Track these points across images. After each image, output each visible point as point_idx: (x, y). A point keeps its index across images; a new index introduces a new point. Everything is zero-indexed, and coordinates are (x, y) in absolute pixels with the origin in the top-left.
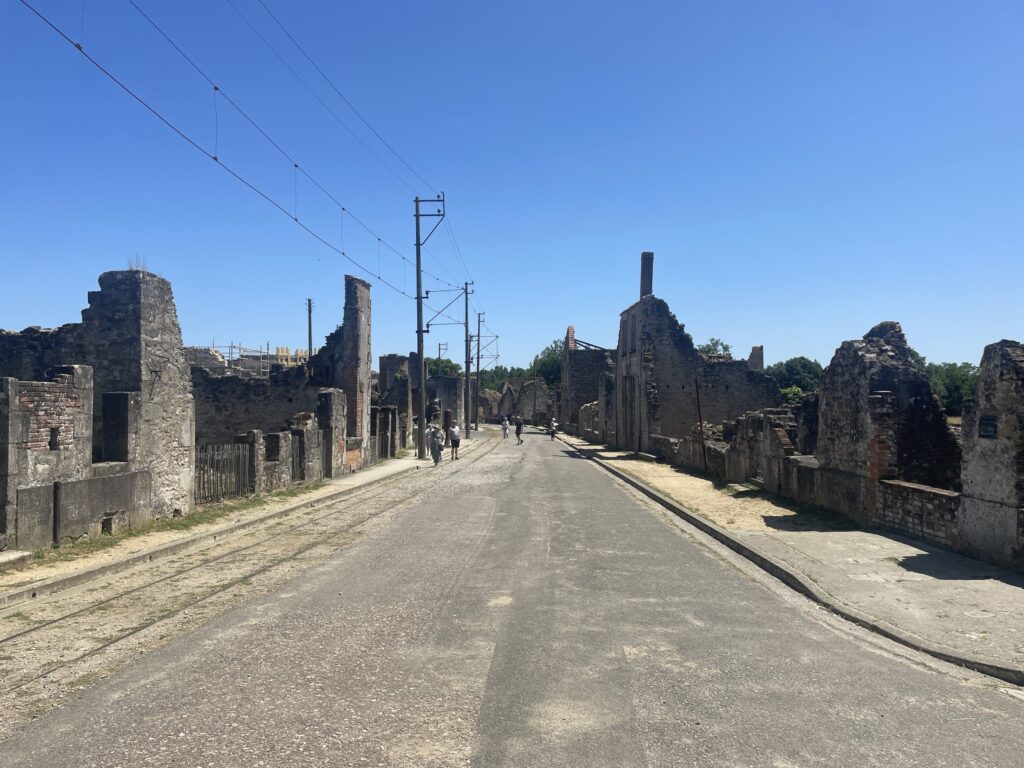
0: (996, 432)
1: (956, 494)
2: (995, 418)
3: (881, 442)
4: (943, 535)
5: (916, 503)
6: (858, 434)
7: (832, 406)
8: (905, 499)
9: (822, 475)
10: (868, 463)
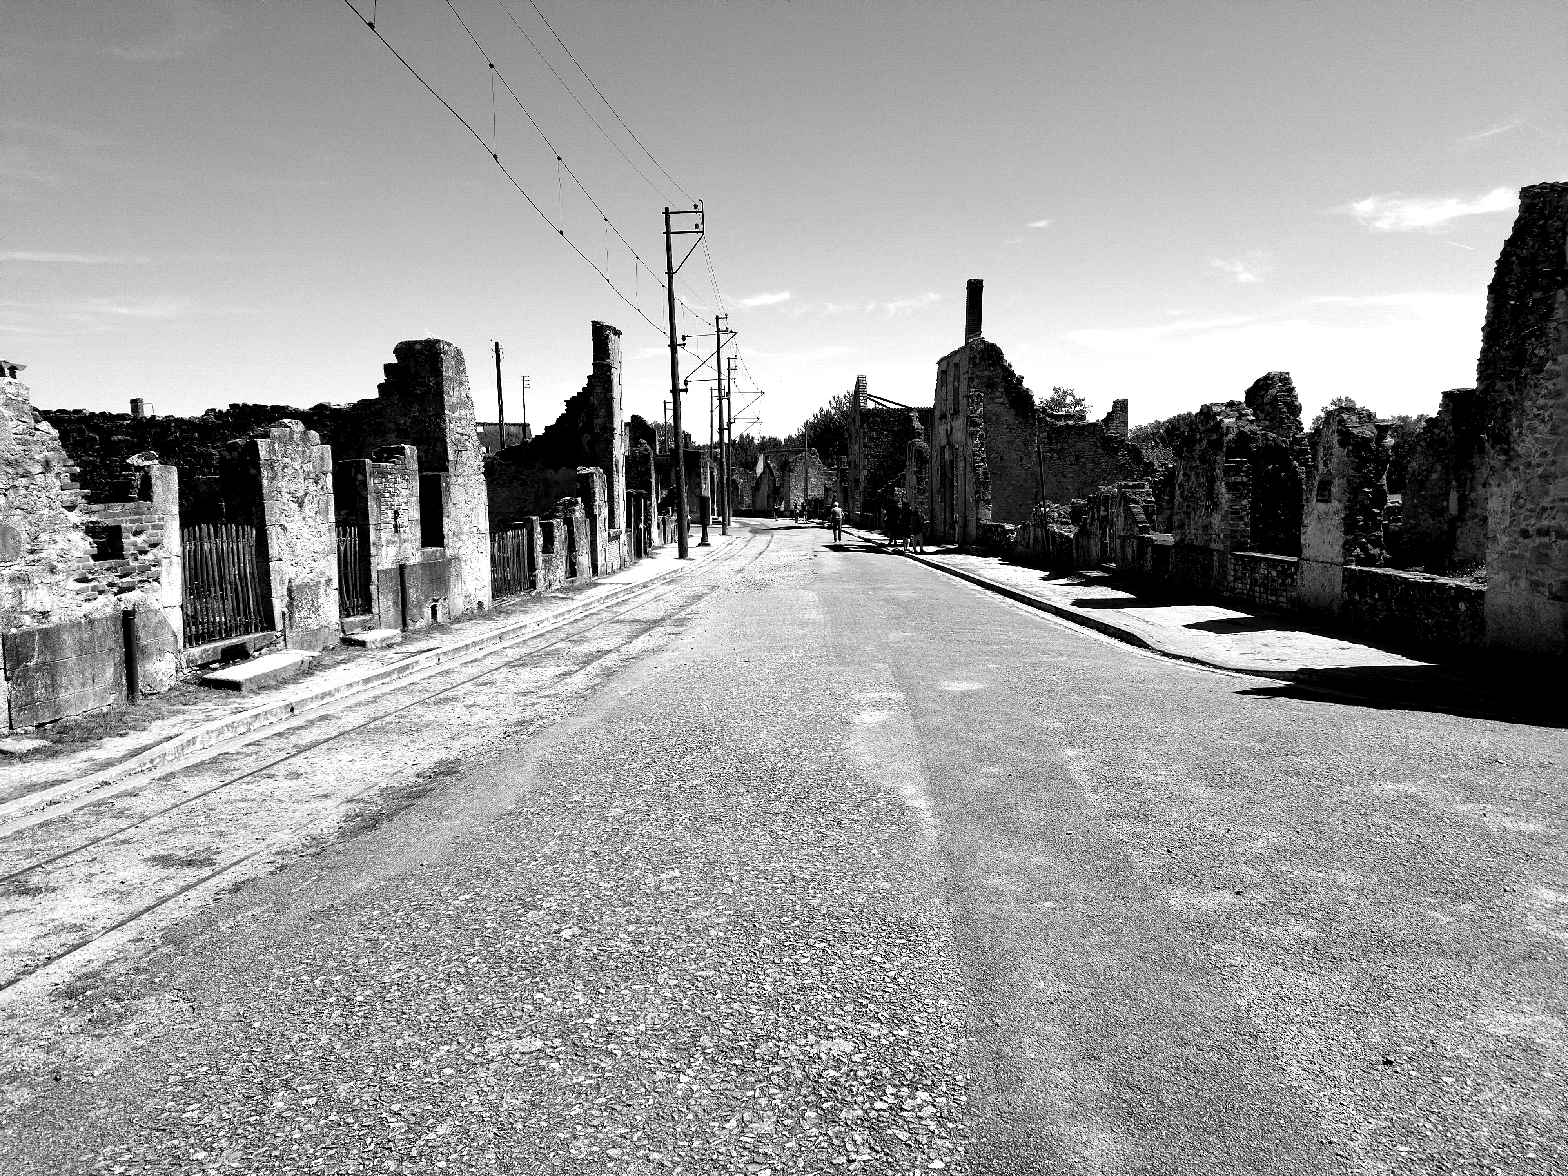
0: (1330, 495)
1: (1296, 559)
2: (1330, 483)
3: (1236, 512)
4: (1284, 600)
5: (1262, 571)
6: (1215, 505)
7: (1189, 476)
8: (1253, 570)
9: (1177, 553)
10: (1222, 536)
